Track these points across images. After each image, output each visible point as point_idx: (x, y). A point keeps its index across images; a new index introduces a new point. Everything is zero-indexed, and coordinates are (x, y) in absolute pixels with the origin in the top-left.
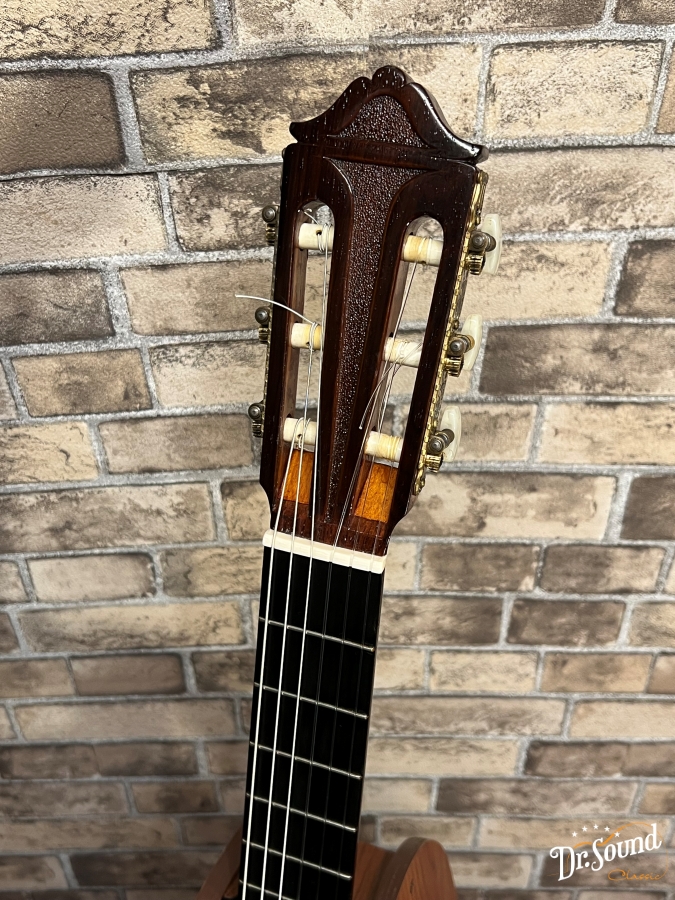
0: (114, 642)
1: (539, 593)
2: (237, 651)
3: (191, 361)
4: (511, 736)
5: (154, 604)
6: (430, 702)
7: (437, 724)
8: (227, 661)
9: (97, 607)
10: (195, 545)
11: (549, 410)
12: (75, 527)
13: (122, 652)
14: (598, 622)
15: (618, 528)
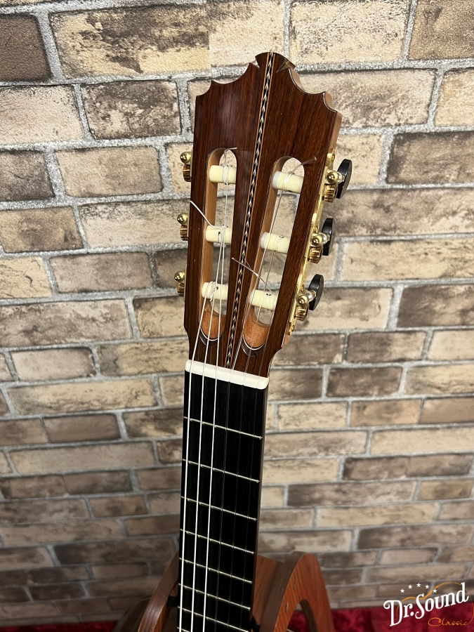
0: (71, 407)
1: (346, 364)
2: (152, 411)
3: (106, 215)
4: (333, 456)
5: (95, 381)
6: (279, 437)
7: (285, 451)
8: (145, 417)
9: (58, 384)
10: (119, 341)
11: (346, 247)
12: (39, 330)
13: (77, 413)
14: (385, 380)
15: (396, 320)
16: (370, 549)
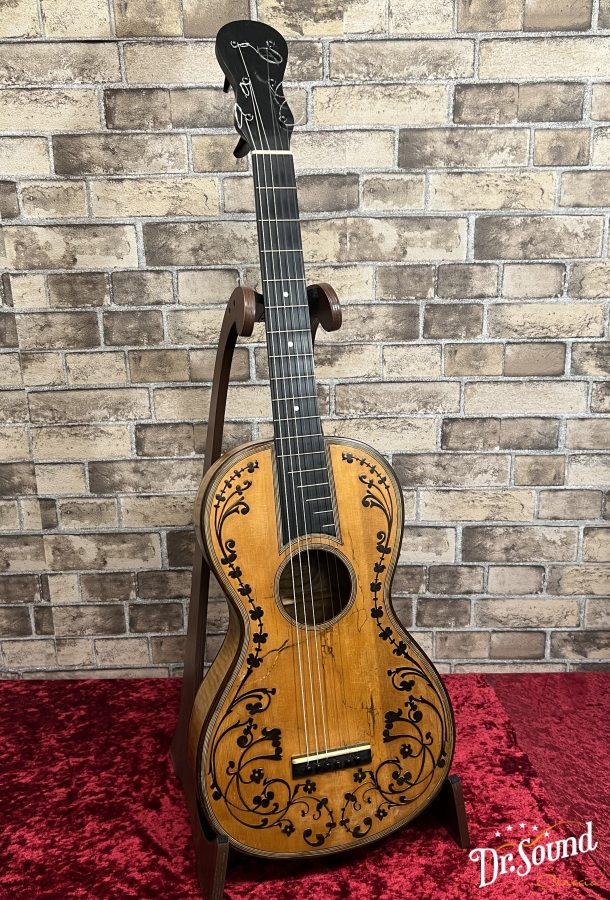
1: (437, 300)
4: (431, 415)
6: (384, 386)
7: (389, 406)
9: (208, 309)
11: (431, 176)
12: (204, 248)
14: (470, 319)
15: (472, 252)
16: (475, 563)
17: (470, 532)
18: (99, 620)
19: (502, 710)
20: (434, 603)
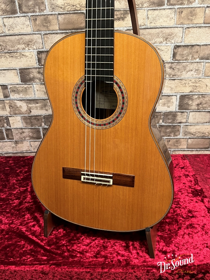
0: (69, 8)
4: (169, 44)
13: (71, 12)
16: (184, 111)
17: (183, 97)
18: (31, 134)
19: (192, 170)
20: (166, 127)
